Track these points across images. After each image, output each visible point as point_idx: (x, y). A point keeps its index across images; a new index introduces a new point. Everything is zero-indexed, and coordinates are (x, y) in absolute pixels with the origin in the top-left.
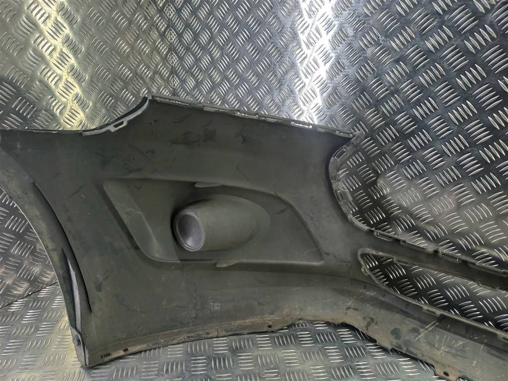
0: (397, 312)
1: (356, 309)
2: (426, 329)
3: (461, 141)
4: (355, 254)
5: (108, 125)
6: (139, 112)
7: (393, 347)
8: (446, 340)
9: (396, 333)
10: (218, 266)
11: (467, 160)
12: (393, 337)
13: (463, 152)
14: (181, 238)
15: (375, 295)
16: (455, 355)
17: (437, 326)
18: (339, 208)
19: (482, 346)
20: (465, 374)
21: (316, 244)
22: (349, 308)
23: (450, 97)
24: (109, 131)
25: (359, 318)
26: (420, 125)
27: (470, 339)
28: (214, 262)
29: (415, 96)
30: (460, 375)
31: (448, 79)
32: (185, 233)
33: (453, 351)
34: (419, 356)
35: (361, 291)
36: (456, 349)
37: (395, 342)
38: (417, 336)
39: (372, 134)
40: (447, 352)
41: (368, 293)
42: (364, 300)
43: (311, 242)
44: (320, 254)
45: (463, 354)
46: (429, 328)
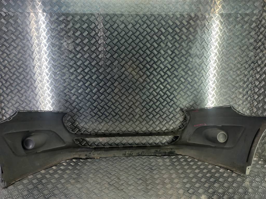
1: (76, 154)
3: (90, 110)
4: (73, 140)
5: (7, 119)
6: (15, 115)
8: (96, 153)
9: (86, 155)
10: (38, 152)
11: (92, 113)
13: (91, 112)
14: (26, 146)
15: (80, 150)
16: (98, 155)
18: (67, 129)
19: (103, 151)
20: (101, 157)
21: (63, 140)
22: (74, 155)
23: (86, 101)
24: (7, 121)
25: (77, 155)
26: (82, 108)
27: (101, 151)
28: (36, 152)
29: (79, 102)
30: (99, 157)
31: (85, 98)
32: (28, 145)
34: (92, 157)
37: (86, 157)
38: (90, 154)
39: (71, 111)
42: (77, 152)
43: (62, 140)
44: (64, 142)
45: (100, 154)
46: (93, 152)
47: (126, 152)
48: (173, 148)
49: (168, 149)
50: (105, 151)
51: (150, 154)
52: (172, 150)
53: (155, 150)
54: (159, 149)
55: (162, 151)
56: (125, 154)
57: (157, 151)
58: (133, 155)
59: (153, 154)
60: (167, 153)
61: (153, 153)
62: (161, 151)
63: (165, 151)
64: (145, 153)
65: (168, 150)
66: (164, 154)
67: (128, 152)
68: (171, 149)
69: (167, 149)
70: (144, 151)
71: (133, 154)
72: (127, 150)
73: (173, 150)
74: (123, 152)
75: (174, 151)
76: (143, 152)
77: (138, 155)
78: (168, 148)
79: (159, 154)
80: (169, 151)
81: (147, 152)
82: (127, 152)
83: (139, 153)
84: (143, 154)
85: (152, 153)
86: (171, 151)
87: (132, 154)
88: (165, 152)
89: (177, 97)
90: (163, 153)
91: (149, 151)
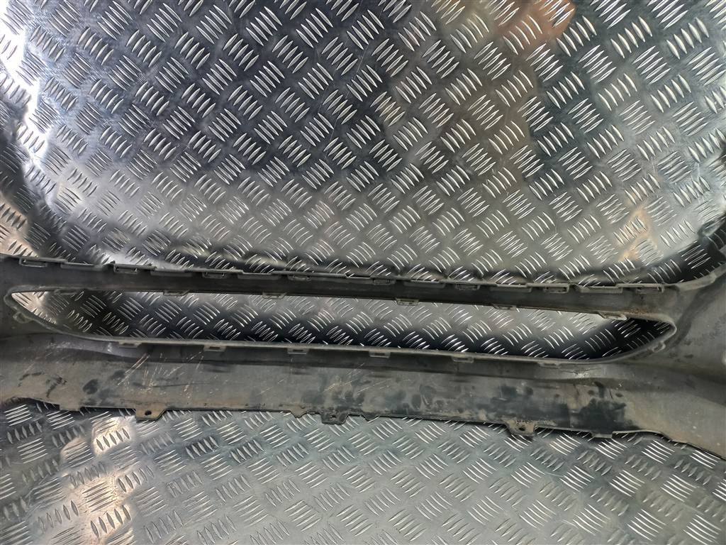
0: (98, 360)
1: (37, 374)
2: (134, 368)
7: (83, 405)
8: (157, 373)
9: (90, 386)
12: (86, 393)
15: (69, 346)
16: (164, 388)
17: (147, 360)
19: (198, 365)
20: (173, 405)
22: (26, 375)
25: (41, 383)
27: (186, 362)
30: (165, 407)
33: (164, 383)
34: (118, 405)
35: (48, 347)
36: (167, 380)
37: (86, 397)
38: (119, 382)
40: (156, 387)
41: (59, 347)
45: (174, 383)
46: (138, 365)
47: (325, 382)
48: (611, 383)
49: (579, 387)
50: (210, 366)
51: (465, 415)
52: (602, 395)
53: (498, 382)
54: (524, 384)
55: (542, 398)
56: (318, 399)
57: (509, 391)
58: (366, 408)
59: (483, 416)
60: (578, 415)
61: (486, 408)
62: (534, 398)
63: (560, 401)
64: (435, 400)
65: (577, 395)
66: (552, 424)
67: (338, 382)
68: (596, 389)
69: (574, 382)
70: (436, 386)
71: (367, 398)
72: (332, 370)
73: (611, 397)
74: (312, 380)
75: (616, 399)
76: (430, 391)
77: (394, 407)
78: (581, 376)
79: (520, 417)
80: (586, 400)
81: (448, 397)
82: (334, 386)
83: (400, 396)
84: (423, 408)
85: (480, 407)
86: (598, 399)
87: (361, 399)
88: (564, 410)
89: (608, 98)
90: (550, 415)
91: (463, 392)
